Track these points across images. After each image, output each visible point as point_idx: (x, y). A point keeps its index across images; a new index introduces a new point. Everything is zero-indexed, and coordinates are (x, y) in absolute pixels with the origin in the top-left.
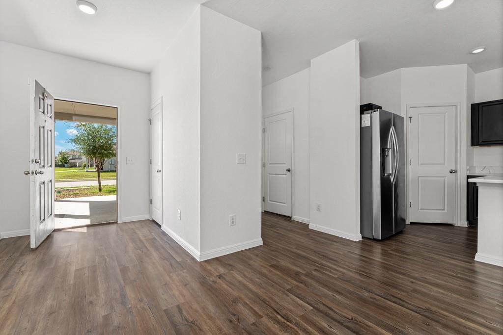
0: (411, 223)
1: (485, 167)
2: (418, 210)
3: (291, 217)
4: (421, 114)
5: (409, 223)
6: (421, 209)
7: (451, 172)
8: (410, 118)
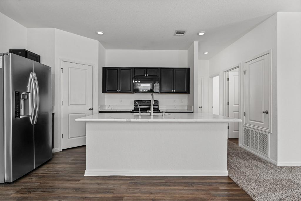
0: (62, 150)
1: (110, 105)
2: (68, 139)
4: (70, 67)
5: (61, 151)
6: (71, 138)
7: (90, 110)
8: (62, 69)
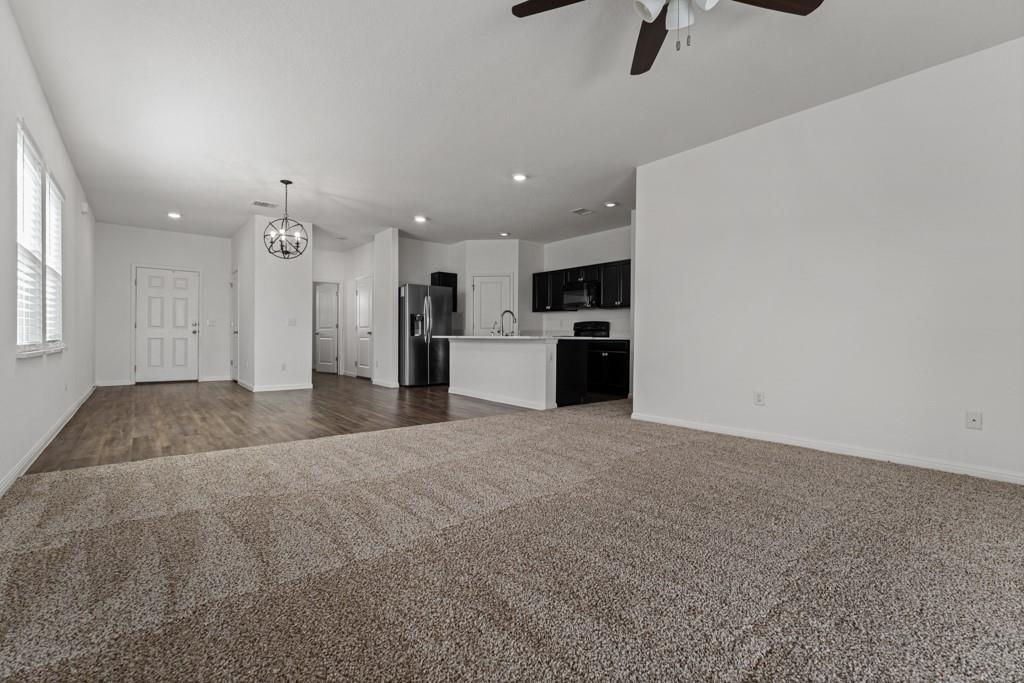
3: (369, 379)
8: (473, 286)
